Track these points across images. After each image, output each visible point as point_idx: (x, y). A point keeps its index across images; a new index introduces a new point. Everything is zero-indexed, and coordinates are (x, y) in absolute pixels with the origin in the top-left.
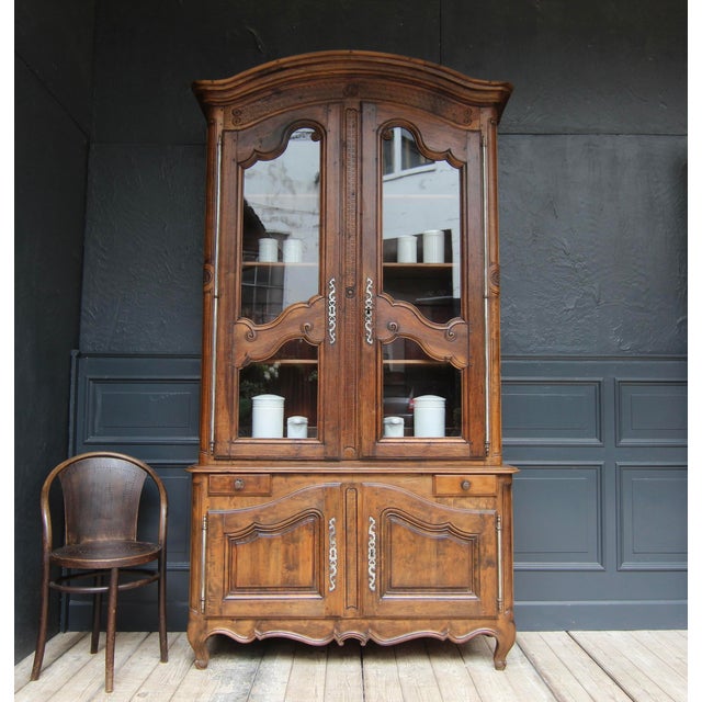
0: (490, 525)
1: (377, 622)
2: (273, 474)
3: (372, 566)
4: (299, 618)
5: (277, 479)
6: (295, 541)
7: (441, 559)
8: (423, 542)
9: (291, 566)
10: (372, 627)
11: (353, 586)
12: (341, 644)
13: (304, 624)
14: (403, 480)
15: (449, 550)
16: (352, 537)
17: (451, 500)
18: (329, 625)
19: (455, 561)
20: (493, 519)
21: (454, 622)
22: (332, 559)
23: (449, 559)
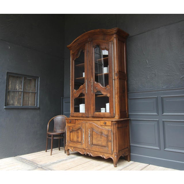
0: (110, 133)
1: (91, 151)
2: (75, 120)
3: (89, 139)
4: (79, 148)
5: (76, 121)
6: (78, 133)
7: (101, 139)
8: (98, 135)
9: (78, 138)
10: (91, 152)
11: (87, 143)
12: (86, 155)
13: (80, 149)
14: (95, 122)
15: (103, 137)
16: (87, 133)
17: (103, 126)
18: (84, 150)
19: (104, 140)
20: (110, 131)
21: (104, 154)
22: (83, 137)
23: (103, 140)
